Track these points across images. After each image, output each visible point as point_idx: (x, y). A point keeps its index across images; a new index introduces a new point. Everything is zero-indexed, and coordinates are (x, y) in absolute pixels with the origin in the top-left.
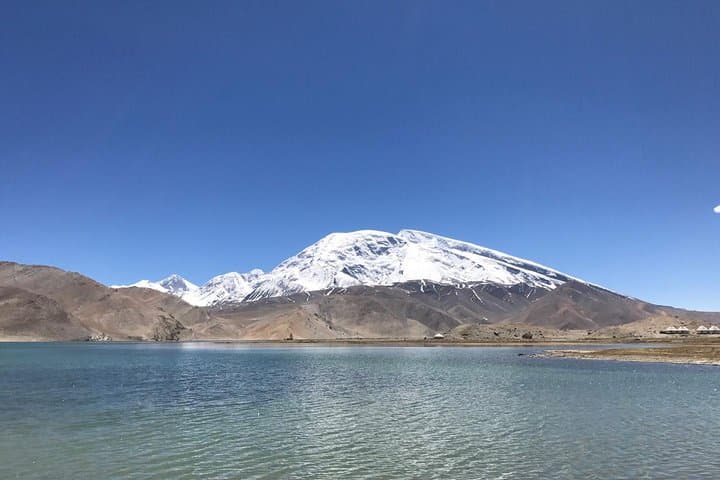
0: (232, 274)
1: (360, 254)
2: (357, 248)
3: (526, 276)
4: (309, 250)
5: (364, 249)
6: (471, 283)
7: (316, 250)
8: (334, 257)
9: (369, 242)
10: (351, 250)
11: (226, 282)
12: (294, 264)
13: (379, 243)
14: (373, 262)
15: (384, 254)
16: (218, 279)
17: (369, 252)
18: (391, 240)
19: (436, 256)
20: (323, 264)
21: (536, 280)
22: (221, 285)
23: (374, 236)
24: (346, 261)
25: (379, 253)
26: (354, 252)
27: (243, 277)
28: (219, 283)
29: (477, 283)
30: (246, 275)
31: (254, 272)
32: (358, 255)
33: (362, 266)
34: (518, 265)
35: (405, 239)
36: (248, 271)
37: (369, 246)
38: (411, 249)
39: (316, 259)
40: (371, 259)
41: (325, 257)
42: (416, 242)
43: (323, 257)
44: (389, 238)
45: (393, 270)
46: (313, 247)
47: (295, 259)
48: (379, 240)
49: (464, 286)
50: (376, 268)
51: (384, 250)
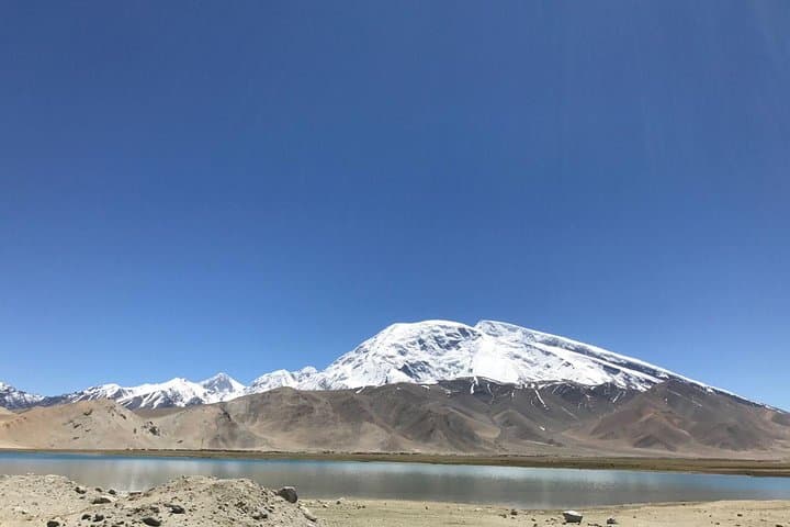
0: (279, 372)
1: (424, 348)
2: (421, 341)
3: (627, 378)
4: (367, 344)
5: (429, 342)
6: (544, 382)
7: (372, 344)
8: (393, 351)
9: (436, 335)
10: (414, 343)
11: (271, 381)
12: (350, 361)
13: (448, 335)
14: (440, 358)
15: (454, 349)
16: (264, 377)
17: (437, 347)
18: (463, 331)
19: (516, 352)
20: (378, 360)
21: (641, 381)
22: (267, 385)
23: (442, 327)
24: (408, 357)
25: (448, 347)
26: (418, 346)
27: (293, 376)
28: (264, 383)
29: (550, 382)
30: (296, 374)
31: (306, 370)
32: (422, 349)
33: (426, 363)
34: (621, 364)
35: (479, 331)
36: (299, 370)
37: (436, 338)
38: (486, 343)
39: (371, 354)
40: (439, 354)
41: (382, 351)
42: (496, 336)
43: (380, 351)
44: (460, 329)
45: (462, 367)
46: (372, 340)
47: (352, 354)
48: (449, 331)
49: (533, 386)
50: (442, 365)
51: (454, 344)
